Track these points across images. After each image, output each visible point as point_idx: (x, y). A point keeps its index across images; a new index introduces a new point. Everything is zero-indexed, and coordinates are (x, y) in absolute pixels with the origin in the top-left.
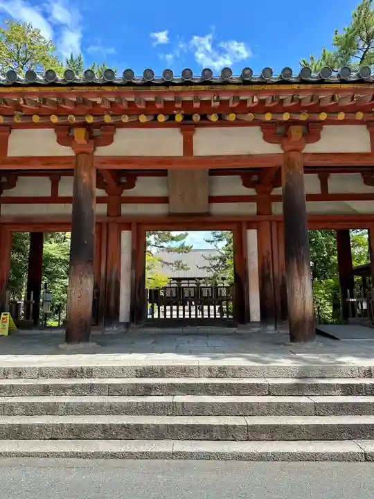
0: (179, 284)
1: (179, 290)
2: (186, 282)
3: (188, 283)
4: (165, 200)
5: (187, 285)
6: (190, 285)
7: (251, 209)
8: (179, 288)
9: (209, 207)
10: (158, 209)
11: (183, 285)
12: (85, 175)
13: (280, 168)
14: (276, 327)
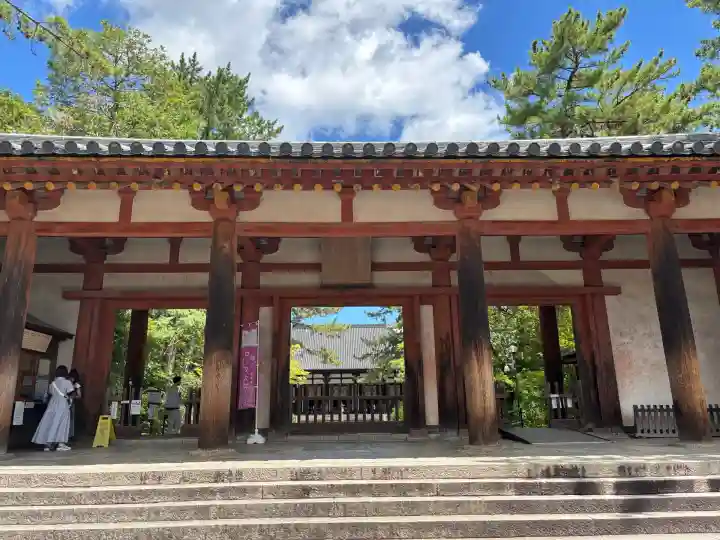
0: (326, 380)
1: (327, 388)
2: (339, 376)
3: (341, 378)
4: (316, 267)
5: (338, 381)
6: (345, 381)
7: (425, 279)
8: (327, 386)
9: (372, 277)
10: (308, 279)
11: (332, 382)
12: (227, 245)
13: (454, 237)
14: (458, 433)
